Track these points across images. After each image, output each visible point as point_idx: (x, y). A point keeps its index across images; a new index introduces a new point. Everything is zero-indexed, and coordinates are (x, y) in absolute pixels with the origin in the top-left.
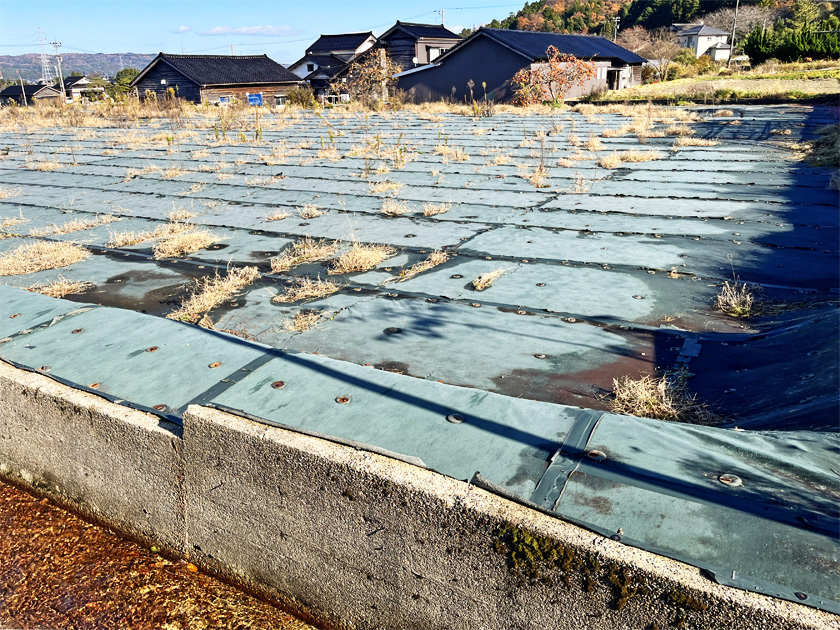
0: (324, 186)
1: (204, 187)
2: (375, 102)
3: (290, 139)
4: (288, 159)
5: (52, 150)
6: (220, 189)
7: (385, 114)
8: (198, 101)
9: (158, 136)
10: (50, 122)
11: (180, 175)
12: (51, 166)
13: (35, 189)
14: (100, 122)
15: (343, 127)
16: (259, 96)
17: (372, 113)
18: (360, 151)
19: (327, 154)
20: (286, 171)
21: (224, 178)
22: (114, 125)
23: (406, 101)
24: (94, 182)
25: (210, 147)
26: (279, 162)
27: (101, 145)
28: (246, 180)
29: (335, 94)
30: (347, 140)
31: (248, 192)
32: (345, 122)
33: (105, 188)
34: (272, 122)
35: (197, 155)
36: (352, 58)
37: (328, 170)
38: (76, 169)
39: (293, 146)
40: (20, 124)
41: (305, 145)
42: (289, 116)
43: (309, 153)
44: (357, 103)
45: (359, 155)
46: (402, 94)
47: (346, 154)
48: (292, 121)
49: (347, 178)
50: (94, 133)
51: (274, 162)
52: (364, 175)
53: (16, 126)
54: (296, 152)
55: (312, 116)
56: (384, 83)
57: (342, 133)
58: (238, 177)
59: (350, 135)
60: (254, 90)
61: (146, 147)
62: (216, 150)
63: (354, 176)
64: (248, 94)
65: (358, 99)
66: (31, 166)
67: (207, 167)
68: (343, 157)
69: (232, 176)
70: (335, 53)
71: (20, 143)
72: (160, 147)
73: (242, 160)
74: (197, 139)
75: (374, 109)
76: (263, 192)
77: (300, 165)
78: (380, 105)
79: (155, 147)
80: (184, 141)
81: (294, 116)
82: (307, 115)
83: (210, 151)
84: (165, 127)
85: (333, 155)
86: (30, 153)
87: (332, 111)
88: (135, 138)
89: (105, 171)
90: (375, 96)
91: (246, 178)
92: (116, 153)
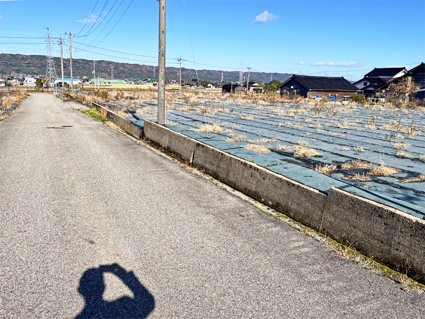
0: (367, 140)
1: (311, 133)
2: (400, 103)
3: (351, 118)
4: (349, 127)
5: (248, 112)
6: (318, 135)
7: (405, 111)
8: (306, 96)
9: (289, 111)
10: (245, 101)
11: (300, 128)
12: (249, 118)
13: (245, 126)
14: (264, 103)
15: (379, 115)
16: (335, 96)
17: (397, 109)
18: (388, 127)
19: (370, 126)
20: (348, 132)
21: (319, 131)
22: (270, 104)
23: (420, 105)
24: (266, 126)
25: (312, 117)
26: (345, 127)
27: (266, 112)
28: (330, 133)
29: (377, 98)
30: (381, 121)
31: (331, 138)
32: (381, 112)
33: (271, 129)
34: (341, 109)
35: (307, 120)
36: (391, 80)
37: (370, 134)
38: (259, 120)
39: (352, 121)
40: (234, 101)
41: (358, 121)
42: (350, 107)
43: (361, 125)
44: (389, 104)
45: (387, 129)
46: (418, 101)
47: (380, 128)
48: (352, 110)
49: (379, 138)
50: (263, 107)
51: (343, 127)
52: (389, 137)
53: (233, 102)
54: (353, 124)
55: (362, 108)
56: (407, 94)
57: (379, 117)
58: (325, 131)
59: (383, 119)
60: (333, 93)
61: (285, 114)
62: (315, 119)
63: (383, 138)
64: (330, 95)
65: (390, 101)
66: (242, 117)
67: (311, 126)
68: (378, 129)
69: (323, 131)
70: (381, 77)
71: (236, 108)
72: (290, 115)
73: (327, 124)
74: (306, 113)
75: (399, 108)
76: (337, 139)
77: (355, 130)
78: (403, 105)
79: (288, 115)
80: (300, 114)
81: (353, 107)
82: (360, 107)
83: (313, 119)
84: (292, 107)
85: (373, 127)
86: (240, 112)
87: (374, 106)
88: (280, 111)
89: (270, 123)
90: (401, 101)
91: (330, 132)
92: (273, 116)
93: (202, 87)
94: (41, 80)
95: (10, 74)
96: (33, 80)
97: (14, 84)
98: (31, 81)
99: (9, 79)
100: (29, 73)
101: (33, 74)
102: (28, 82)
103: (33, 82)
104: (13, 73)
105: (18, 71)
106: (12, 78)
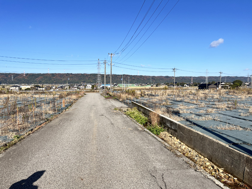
93: (181, 86)
94: (94, 86)
95: (80, 83)
96: (91, 86)
97: (81, 88)
98: (89, 86)
99: (79, 86)
100: (89, 83)
101: (90, 83)
102: (88, 87)
103: (90, 87)
104: (82, 83)
105: (84, 82)
106: (81, 85)
